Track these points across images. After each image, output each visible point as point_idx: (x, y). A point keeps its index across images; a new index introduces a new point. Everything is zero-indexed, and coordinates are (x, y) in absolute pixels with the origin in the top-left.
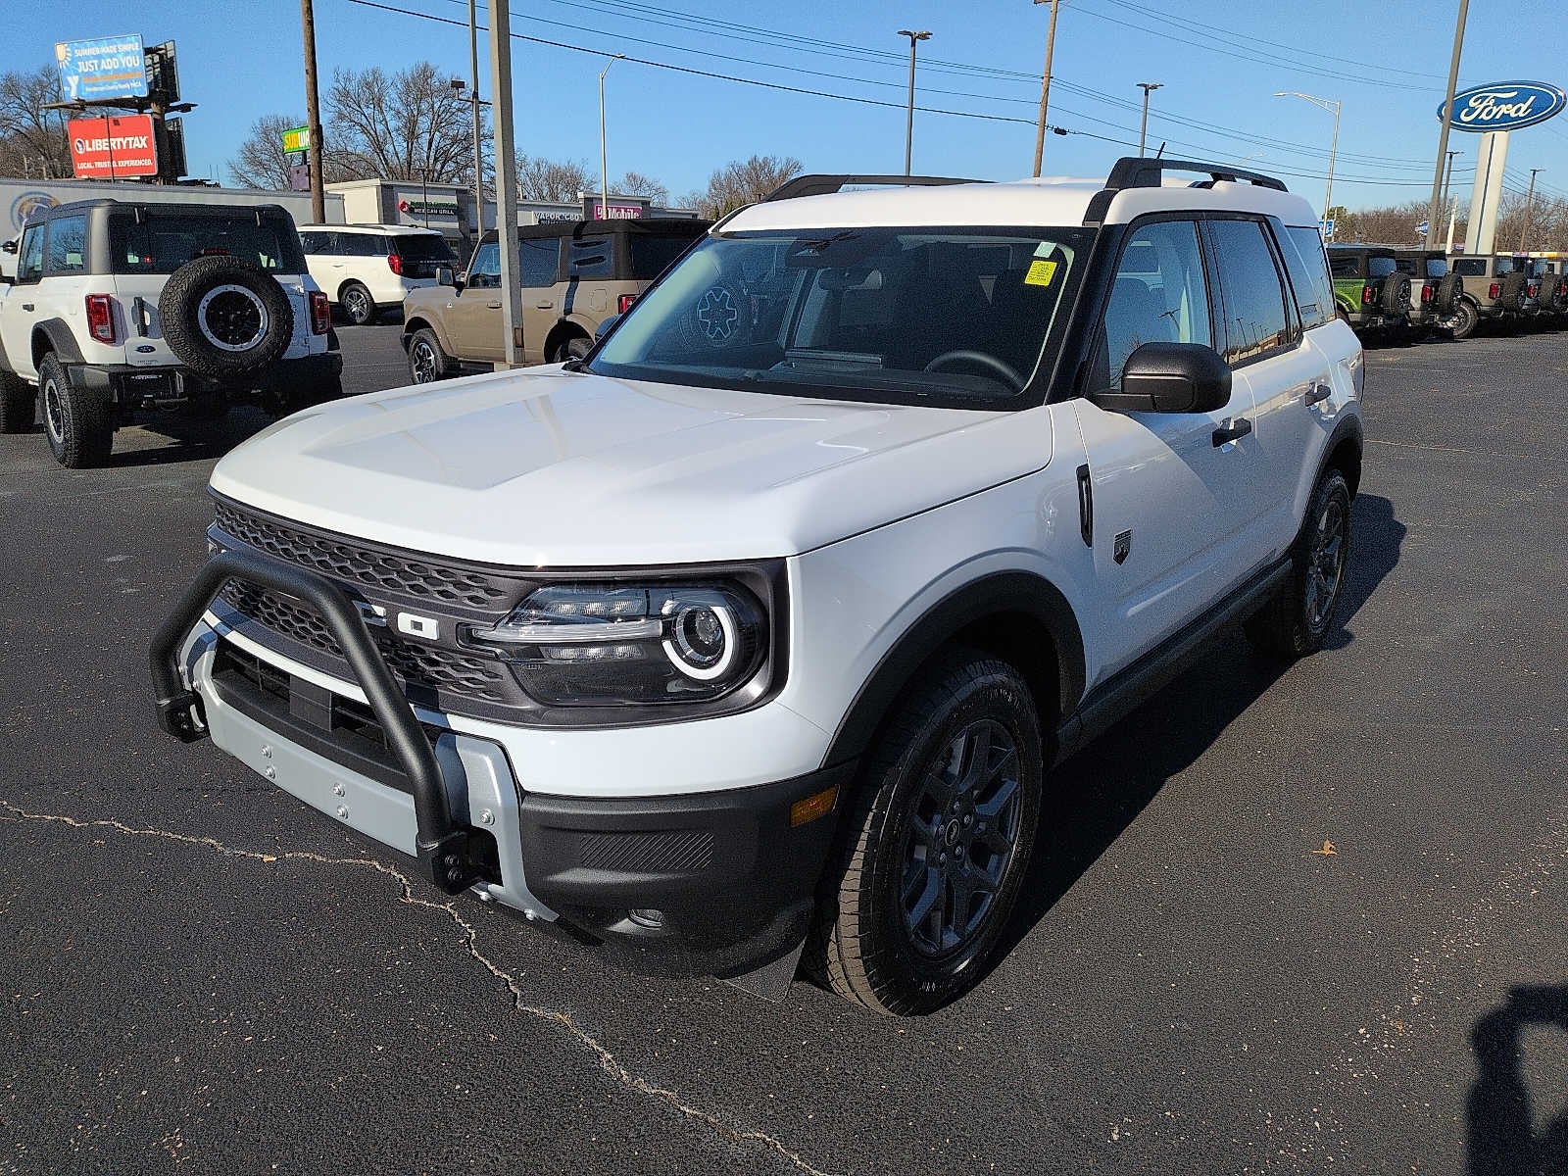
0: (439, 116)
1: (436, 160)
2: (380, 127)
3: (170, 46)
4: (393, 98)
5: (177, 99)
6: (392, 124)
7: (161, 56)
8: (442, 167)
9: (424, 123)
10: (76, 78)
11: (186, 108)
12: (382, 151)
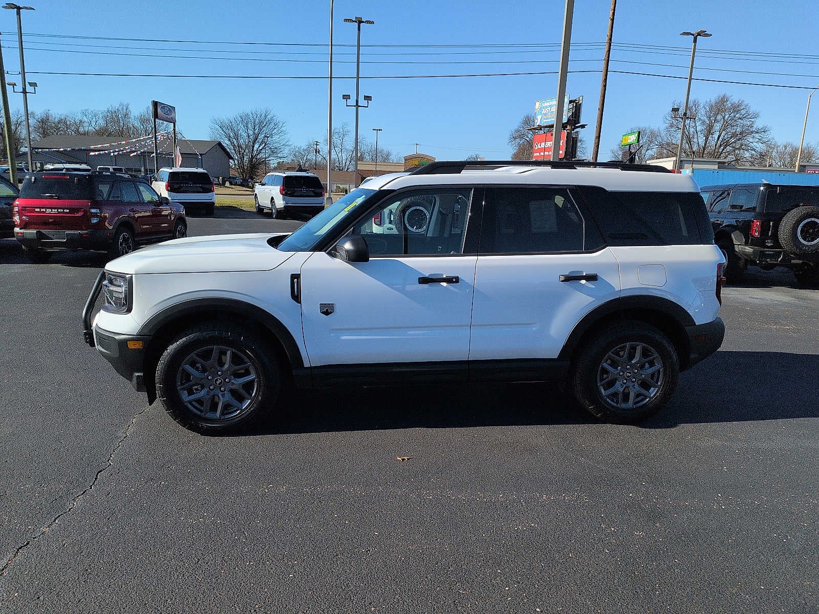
0: (727, 122)
1: (721, 146)
2: (692, 130)
3: (581, 98)
4: (702, 114)
5: (579, 123)
6: (699, 128)
7: (576, 103)
8: (723, 150)
9: (717, 127)
10: (541, 116)
11: (583, 126)
12: (690, 142)
